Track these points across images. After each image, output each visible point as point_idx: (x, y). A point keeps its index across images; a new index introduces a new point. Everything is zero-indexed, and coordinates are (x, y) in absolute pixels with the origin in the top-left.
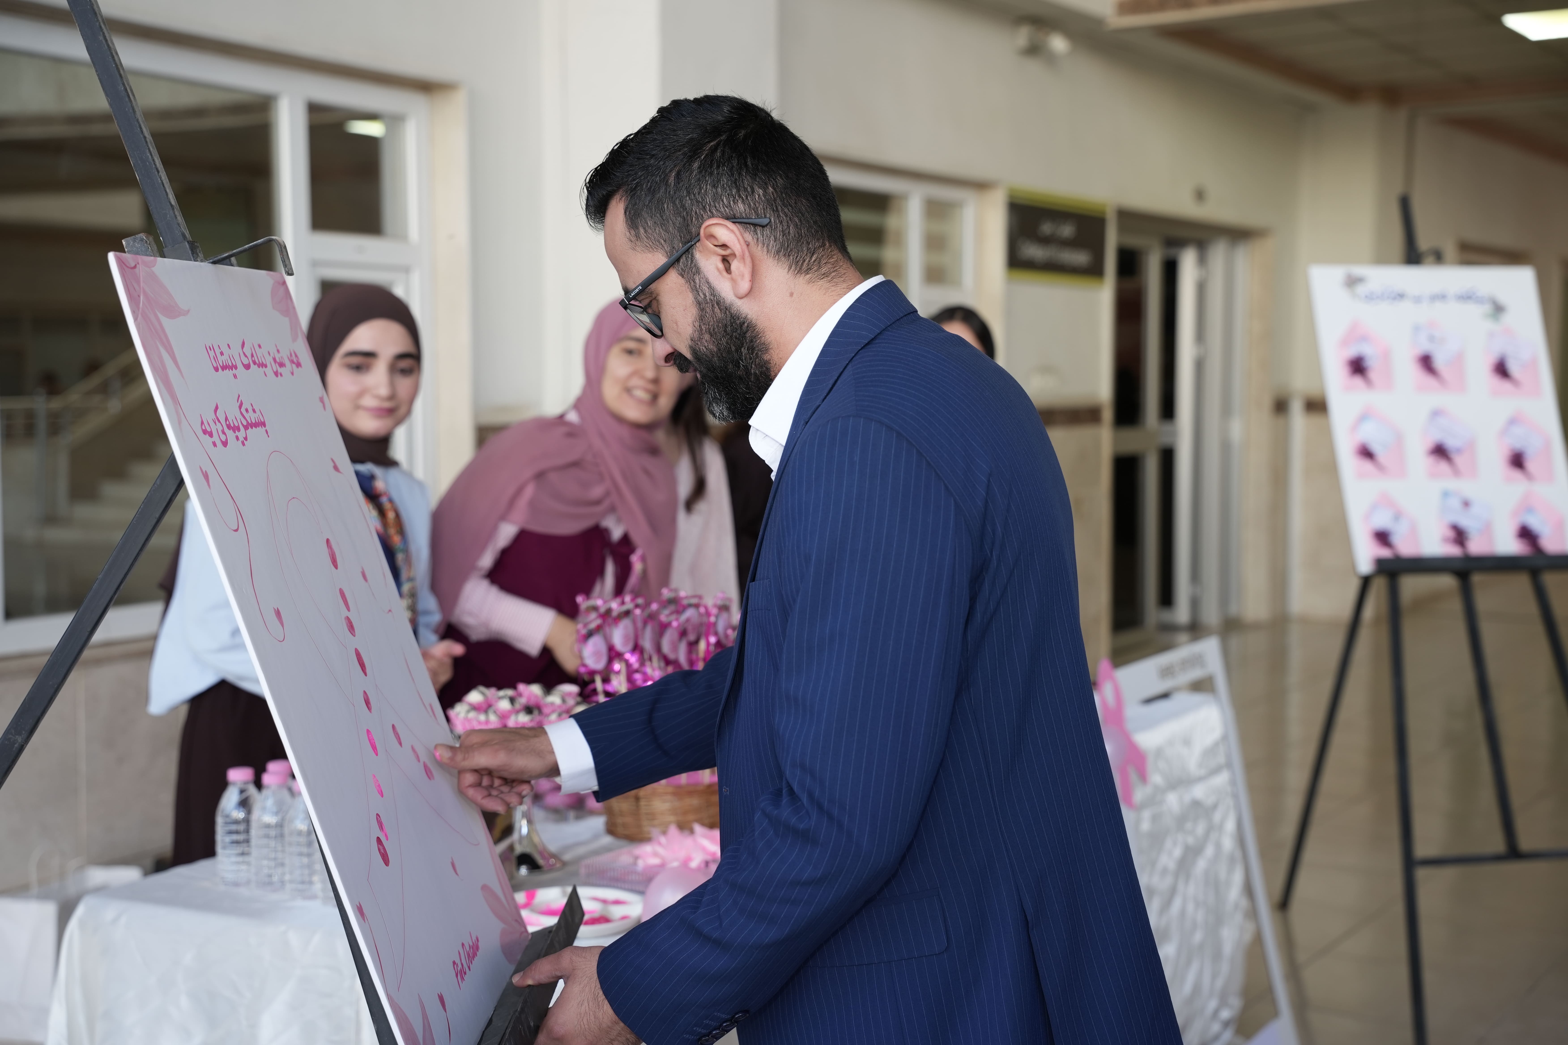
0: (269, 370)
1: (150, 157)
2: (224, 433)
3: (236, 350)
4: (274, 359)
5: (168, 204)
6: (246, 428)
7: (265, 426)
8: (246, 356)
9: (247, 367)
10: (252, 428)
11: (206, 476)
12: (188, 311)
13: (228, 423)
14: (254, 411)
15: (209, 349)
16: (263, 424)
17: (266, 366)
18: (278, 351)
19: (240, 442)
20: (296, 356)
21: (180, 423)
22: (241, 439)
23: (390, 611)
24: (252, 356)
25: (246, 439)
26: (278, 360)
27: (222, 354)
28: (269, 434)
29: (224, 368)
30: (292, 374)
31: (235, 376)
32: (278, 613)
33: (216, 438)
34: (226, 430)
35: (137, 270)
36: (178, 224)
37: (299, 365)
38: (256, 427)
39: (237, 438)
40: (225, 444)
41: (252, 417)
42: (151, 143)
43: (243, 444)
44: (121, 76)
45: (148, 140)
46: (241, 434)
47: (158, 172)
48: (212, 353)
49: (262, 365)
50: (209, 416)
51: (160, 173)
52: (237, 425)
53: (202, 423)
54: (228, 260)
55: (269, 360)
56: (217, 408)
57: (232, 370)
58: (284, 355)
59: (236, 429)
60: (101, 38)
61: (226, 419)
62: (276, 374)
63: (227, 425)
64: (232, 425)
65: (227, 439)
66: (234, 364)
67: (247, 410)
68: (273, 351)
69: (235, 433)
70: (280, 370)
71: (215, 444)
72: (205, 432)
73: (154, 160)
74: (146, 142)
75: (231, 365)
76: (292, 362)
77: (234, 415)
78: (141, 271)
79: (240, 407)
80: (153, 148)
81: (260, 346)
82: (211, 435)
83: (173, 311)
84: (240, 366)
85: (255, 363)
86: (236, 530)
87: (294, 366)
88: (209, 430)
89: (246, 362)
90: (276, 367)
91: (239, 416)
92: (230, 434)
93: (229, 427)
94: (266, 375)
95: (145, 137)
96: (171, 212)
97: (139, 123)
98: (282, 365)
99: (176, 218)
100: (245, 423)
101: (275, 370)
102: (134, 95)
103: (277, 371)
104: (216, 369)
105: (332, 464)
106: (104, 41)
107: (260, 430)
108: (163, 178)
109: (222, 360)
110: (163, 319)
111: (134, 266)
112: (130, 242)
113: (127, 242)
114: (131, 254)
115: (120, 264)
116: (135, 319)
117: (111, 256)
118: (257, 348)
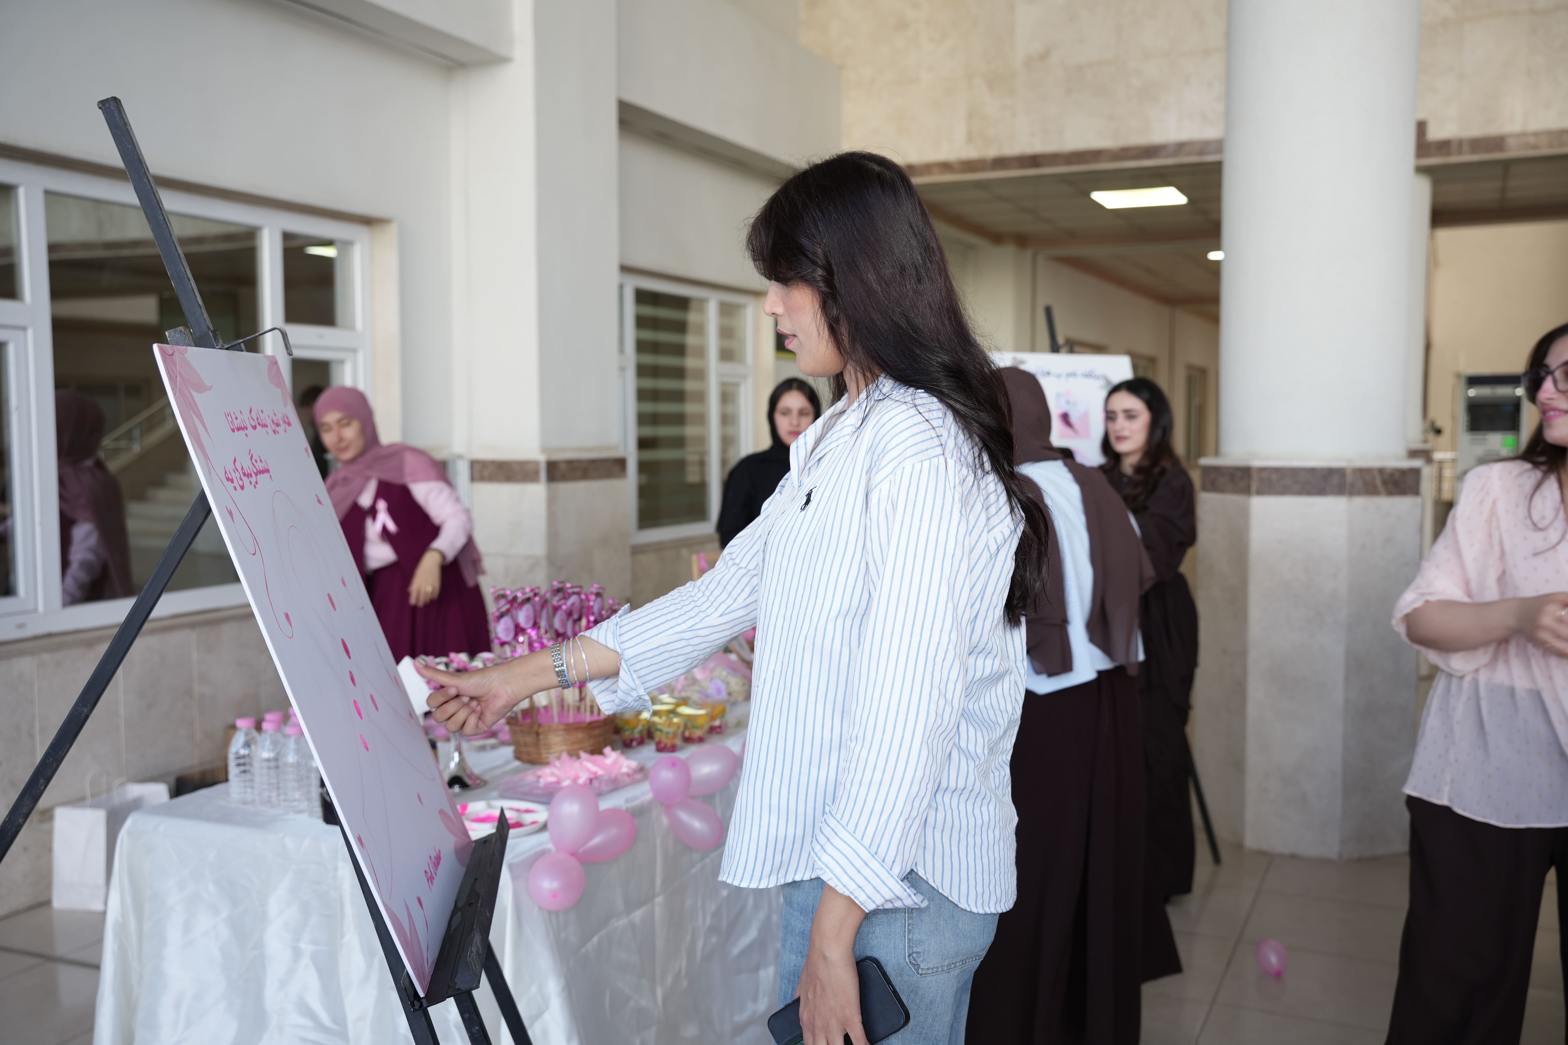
0: (269, 429)
2: (241, 479)
3: (246, 415)
4: (273, 421)
6: (256, 474)
7: (269, 472)
8: (253, 419)
9: (254, 428)
10: (260, 474)
11: (231, 513)
12: (212, 387)
13: (243, 471)
14: (261, 461)
15: (228, 415)
16: (268, 471)
17: (267, 426)
18: (275, 415)
19: (253, 486)
20: (287, 418)
21: (210, 473)
22: (253, 483)
24: (258, 419)
25: (256, 483)
26: (275, 421)
27: (236, 418)
28: (272, 478)
29: (239, 429)
30: (285, 431)
31: (247, 435)
32: (287, 615)
33: (236, 484)
34: (243, 477)
35: (174, 356)
36: (204, 319)
37: (289, 424)
38: (263, 473)
39: (251, 483)
40: (242, 487)
41: (260, 466)
42: (184, 259)
43: (255, 487)
45: (182, 258)
46: (253, 479)
48: (229, 418)
49: (264, 426)
50: (230, 467)
52: (250, 473)
53: (226, 472)
54: (238, 345)
55: (269, 422)
56: (235, 460)
57: (244, 430)
58: (279, 418)
59: (249, 476)
61: (242, 468)
62: (275, 432)
63: (243, 473)
64: (247, 473)
65: (243, 484)
66: (245, 426)
67: (256, 461)
68: (271, 415)
69: (249, 478)
70: (277, 429)
71: (235, 488)
72: (228, 479)
73: (185, 272)
75: (243, 426)
76: (285, 422)
77: (248, 466)
78: (177, 356)
79: (251, 459)
80: (185, 263)
81: (262, 411)
82: (232, 481)
83: (201, 388)
84: (249, 427)
85: (259, 424)
86: (254, 554)
87: (286, 425)
88: (230, 477)
89: (253, 424)
90: (274, 426)
91: (251, 466)
92: (246, 480)
93: (244, 474)
94: (268, 433)
98: (278, 425)
99: (203, 315)
100: (255, 471)
101: (274, 429)
103: (275, 430)
104: (233, 431)
105: (317, 500)
107: (266, 475)
109: (237, 423)
110: (194, 394)
111: (171, 353)
112: (167, 334)
113: (169, 333)
114: (169, 344)
115: (163, 352)
116: (175, 395)
117: (155, 347)
118: (260, 412)
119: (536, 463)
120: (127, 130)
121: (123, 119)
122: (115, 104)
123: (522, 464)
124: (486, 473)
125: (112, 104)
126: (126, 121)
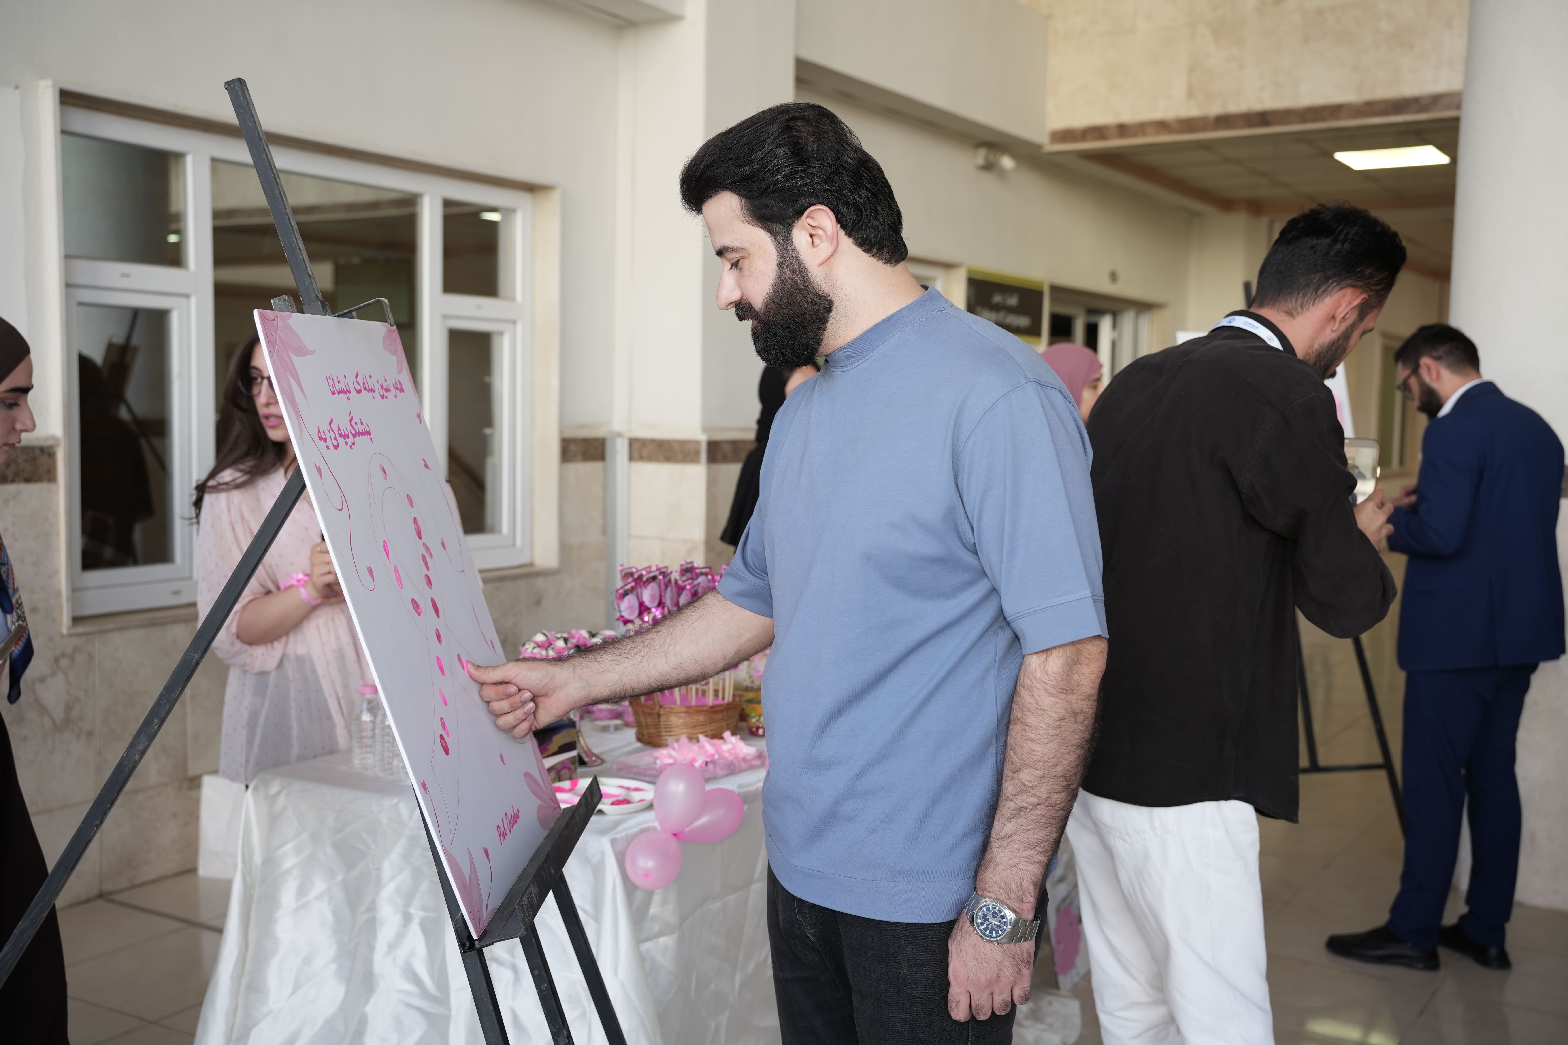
0: (376, 394)
1: (295, 241)
2: (336, 439)
3: (351, 379)
4: (382, 387)
5: (307, 274)
6: (354, 436)
7: (370, 435)
8: (358, 384)
9: (359, 392)
10: (359, 436)
11: (319, 470)
12: (315, 351)
13: (340, 432)
14: (362, 424)
15: (328, 379)
16: (369, 433)
17: (374, 391)
18: (386, 380)
19: (348, 446)
20: (400, 384)
21: (301, 431)
22: (350, 444)
23: (463, 571)
24: (364, 384)
25: (353, 444)
26: (385, 387)
27: (339, 382)
28: (373, 441)
29: (340, 392)
30: (396, 397)
31: (348, 398)
32: (370, 571)
33: (329, 443)
34: (338, 437)
35: (275, 322)
36: (314, 289)
37: (402, 390)
38: (362, 435)
39: (347, 443)
40: (336, 447)
41: (360, 428)
42: (296, 230)
43: (351, 447)
44: (277, 183)
45: (294, 228)
46: (350, 440)
47: (301, 251)
48: (331, 382)
49: (372, 390)
50: (325, 427)
51: (302, 252)
52: (347, 433)
53: (319, 432)
54: (350, 314)
55: (377, 387)
56: (332, 421)
57: (346, 394)
58: (390, 383)
59: (346, 437)
60: (264, 156)
61: (339, 429)
62: (382, 397)
63: (339, 433)
64: (343, 434)
65: (338, 444)
66: (349, 390)
67: (356, 423)
68: (381, 380)
69: (345, 439)
70: (386, 394)
71: (328, 447)
72: (321, 438)
73: (298, 243)
74: (293, 230)
75: (345, 390)
76: (397, 388)
77: (345, 427)
78: (280, 322)
79: (351, 421)
80: (298, 234)
81: (370, 377)
82: (325, 440)
83: (302, 351)
84: (353, 391)
85: (365, 389)
86: (341, 510)
87: (398, 391)
88: (324, 437)
89: (358, 388)
90: (382, 392)
91: (349, 428)
92: (341, 440)
93: (340, 435)
94: (374, 398)
95: (292, 227)
96: (309, 279)
97: (288, 216)
98: (387, 390)
99: (312, 284)
100: (354, 432)
101: (382, 394)
102: (286, 197)
103: (383, 395)
104: (334, 393)
105: (424, 463)
106: (266, 159)
107: (366, 437)
108: (304, 256)
109: (338, 386)
110: (293, 357)
111: (272, 318)
112: (272, 302)
113: (274, 301)
114: (273, 310)
115: (263, 318)
116: (271, 357)
117: (256, 312)
118: (368, 378)
119: (698, 443)
120: (250, 109)
121: (246, 98)
122: (240, 85)
123: (683, 443)
124: (645, 452)
125: (237, 84)
126: (249, 101)
